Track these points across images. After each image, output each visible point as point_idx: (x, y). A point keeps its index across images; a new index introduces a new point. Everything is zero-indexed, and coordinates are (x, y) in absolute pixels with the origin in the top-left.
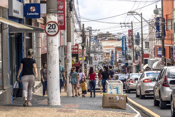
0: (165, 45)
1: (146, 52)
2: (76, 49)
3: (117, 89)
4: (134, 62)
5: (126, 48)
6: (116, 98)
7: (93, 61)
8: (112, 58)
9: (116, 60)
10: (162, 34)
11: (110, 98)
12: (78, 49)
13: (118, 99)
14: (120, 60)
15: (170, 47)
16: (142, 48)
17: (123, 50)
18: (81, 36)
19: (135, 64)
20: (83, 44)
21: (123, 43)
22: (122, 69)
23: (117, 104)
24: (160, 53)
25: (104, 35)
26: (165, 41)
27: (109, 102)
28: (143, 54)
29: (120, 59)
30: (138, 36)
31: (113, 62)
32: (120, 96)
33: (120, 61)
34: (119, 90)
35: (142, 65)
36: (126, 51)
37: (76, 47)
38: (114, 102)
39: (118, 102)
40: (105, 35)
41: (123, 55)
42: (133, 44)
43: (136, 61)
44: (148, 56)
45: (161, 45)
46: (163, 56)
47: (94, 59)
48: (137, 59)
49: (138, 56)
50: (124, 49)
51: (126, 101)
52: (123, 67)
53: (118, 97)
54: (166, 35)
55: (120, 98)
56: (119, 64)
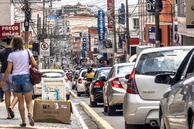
0: (161, 24)
1: (133, 35)
2: (15, 31)
3: (57, 91)
4: (116, 51)
5: (104, 29)
6: (54, 106)
7: (41, 50)
8: (84, 45)
9: (90, 49)
10: (156, 6)
11: (45, 107)
12: (18, 31)
13: (58, 107)
14: (95, 49)
15: (169, 26)
16: (127, 28)
17: (99, 33)
18: (23, 9)
19: (118, 55)
20: (27, 22)
21: (99, 21)
22: (100, 64)
23: (56, 115)
24: (153, 36)
25: (73, 8)
26: (161, 17)
27: (44, 112)
28: (129, 38)
29: (95, 47)
30: (122, 10)
31: (86, 53)
32: (60, 104)
33: (96, 51)
34: (59, 94)
35: (128, 56)
36: (104, 34)
37: (17, 28)
38: (51, 113)
39: (57, 112)
40: (75, 8)
41: (100, 40)
42: (114, 23)
43: (119, 51)
44: (136, 41)
45: (154, 23)
46: (157, 42)
47: (43, 46)
48: (121, 47)
49: (124, 43)
50: (102, 32)
51: (69, 111)
52: (100, 60)
53: (57, 104)
54: (164, 6)
55: (60, 106)
56: (94, 55)
